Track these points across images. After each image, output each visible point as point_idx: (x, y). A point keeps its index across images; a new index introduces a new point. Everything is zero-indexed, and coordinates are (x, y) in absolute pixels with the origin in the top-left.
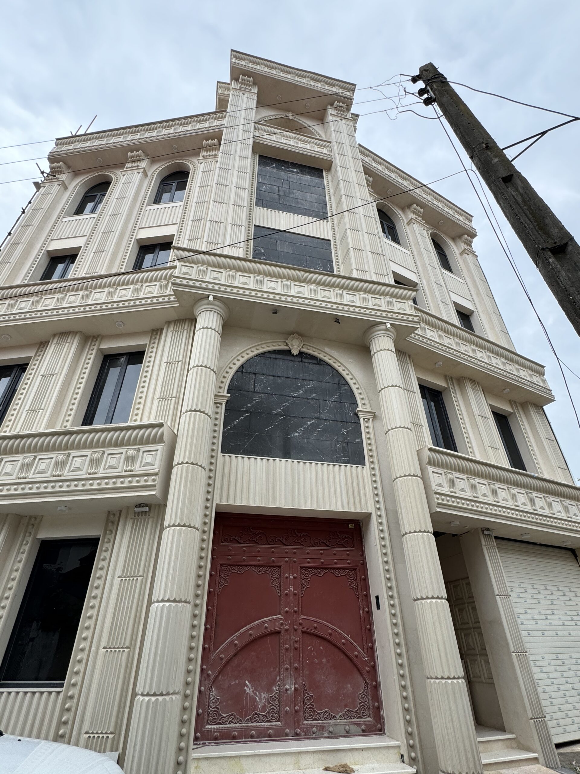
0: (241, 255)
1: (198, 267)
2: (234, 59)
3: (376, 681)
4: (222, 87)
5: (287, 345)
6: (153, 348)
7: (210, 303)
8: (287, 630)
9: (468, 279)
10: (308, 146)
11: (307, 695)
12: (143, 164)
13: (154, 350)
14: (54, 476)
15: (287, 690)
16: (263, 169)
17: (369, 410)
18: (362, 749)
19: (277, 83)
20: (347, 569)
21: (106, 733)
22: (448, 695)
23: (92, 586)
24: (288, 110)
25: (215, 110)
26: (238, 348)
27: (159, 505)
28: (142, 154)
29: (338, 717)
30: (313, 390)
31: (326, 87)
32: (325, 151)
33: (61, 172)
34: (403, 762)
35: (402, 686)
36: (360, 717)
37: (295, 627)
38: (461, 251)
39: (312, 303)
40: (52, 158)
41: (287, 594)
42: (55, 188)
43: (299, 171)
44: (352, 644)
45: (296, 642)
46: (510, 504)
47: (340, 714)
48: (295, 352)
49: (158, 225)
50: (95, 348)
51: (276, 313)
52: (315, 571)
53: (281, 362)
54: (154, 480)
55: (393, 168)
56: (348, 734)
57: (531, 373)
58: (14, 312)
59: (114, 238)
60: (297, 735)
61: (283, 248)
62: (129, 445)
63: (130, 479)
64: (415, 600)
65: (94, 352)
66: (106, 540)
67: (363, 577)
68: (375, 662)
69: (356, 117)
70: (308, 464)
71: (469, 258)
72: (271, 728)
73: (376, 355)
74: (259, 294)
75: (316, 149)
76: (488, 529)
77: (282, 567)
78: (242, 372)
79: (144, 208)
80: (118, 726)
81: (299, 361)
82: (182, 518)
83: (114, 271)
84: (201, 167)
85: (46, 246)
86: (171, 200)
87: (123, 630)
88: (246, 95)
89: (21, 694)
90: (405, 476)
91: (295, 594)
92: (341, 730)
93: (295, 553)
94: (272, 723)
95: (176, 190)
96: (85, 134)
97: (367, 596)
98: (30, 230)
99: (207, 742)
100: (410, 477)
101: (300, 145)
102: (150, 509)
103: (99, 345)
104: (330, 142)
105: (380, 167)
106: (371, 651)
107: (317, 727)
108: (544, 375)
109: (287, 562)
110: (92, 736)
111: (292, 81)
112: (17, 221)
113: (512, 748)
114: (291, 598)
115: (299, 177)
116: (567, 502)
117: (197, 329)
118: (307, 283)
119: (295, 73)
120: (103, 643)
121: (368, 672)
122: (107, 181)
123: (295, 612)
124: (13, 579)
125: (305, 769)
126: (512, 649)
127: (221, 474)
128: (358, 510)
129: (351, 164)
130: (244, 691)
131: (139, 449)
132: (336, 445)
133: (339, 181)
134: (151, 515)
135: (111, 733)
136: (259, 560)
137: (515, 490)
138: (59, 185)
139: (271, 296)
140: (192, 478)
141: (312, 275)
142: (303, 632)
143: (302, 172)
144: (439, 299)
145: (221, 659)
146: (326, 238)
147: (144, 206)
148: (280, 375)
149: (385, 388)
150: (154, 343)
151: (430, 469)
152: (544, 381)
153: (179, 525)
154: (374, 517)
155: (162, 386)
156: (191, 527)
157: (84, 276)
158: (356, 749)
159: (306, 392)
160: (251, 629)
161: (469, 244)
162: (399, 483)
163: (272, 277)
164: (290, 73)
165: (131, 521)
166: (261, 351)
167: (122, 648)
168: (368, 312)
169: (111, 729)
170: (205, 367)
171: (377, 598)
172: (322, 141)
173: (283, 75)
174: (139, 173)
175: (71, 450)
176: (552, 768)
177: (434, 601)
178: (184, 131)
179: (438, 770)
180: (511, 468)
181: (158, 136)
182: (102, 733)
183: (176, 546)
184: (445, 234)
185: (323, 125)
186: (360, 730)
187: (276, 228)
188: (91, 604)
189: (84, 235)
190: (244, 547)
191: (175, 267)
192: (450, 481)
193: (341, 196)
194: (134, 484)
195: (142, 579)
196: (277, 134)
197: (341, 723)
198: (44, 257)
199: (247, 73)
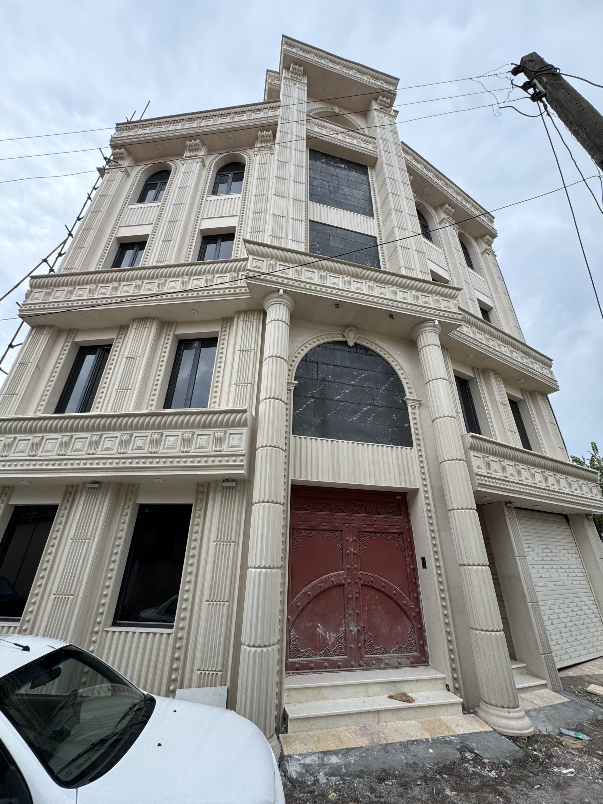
0: (303, 250)
1: (267, 261)
2: (286, 46)
3: (421, 624)
4: (272, 76)
5: (344, 337)
6: (224, 335)
7: (281, 297)
8: (349, 583)
9: (488, 277)
10: (355, 142)
11: (367, 635)
12: (201, 153)
13: (226, 337)
14: (151, 453)
15: (351, 631)
16: (314, 163)
17: (415, 398)
18: (416, 681)
19: (327, 73)
20: (396, 533)
21: (215, 671)
22: (492, 644)
23: (189, 547)
24: (334, 104)
25: (262, 101)
26: (301, 339)
27: (244, 481)
28: (200, 144)
29: (391, 651)
30: (367, 379)
31: (372, 81)
32: (370, 147)
33: (123, 158)
34: (449, 690)
35: (447, 632)
36: (409, 652)
37: (356, 580)
38: (482, 250)
39: (370, 299)
40: (113, 146)
41: (348, 554)
42: (119, 175)
43: (346, 167)
44: (401, 594)
45: (357, 593)
46: (530, 482)
47: (393, 649)
48: (351, 343)
49: (220, 216)
50: (172, 333)
51: (338, 307)
52: (370, 535)
53: (339, 353)
54: (242, 461)
55: (431, 168)
56: (400, 666)
57: (543, 366)
58: (96, 297)
59: (180, 227)
60: (360, 666)
61: (337, 244)
62: (216, 427)
63: (220, 458)
64: (461, 565)
65: (171, 337)
66: (198, 508)
67: (409, 540)
68: (420, 609)
69: (396, 112)
70: (365, 445)
71: (489, 257)
72: (340, 660)
73: (424, 349)
74: (324, 289)
75: (363, 145)
76: (510, 502)
77: (343, 531)
78: (306, 361)
79: (204, 198)
80: (225, 664)
81: (354, 352)
82: (270, 496)
83: (182, 261)
84: (257, 160)
85: (115, 232)
86: (229, 192)
87: (222, 587)
88: (297, 85)
89: (137, 634)
90: (453, 460)
91: (355, 554)
92: (394, 662)
93: (353, 520)
94: (340, 657)
95: (233, 181)
96: (141, 121)
97: (413, 556)
98: (100, 216)
99: (291, 672)
100: (457, 461)
101: (348, 140)
102: (236, 484)
103: (175, 331)
104: (375, 139)
105: (419, 166)
106: (417, 600)
107: (375, 660)
108: (551, 367)
109: (347, 527)
110: (203, 672)
111: (341, 73)
112: (84, 206)
113: (523, 674)
114: (352, 557)
115: (346, 173)
116: (571, 479)
117: (268, 320)
118: (365, 279)
119: (343, 64)
120: (206, 597)
121: (414, 617)
122: (167, 169)
123: (355, 568)
124: (120, 538)
125: (373, 696)
126: (528, 600)
127: (293, 453)
128: (408, 486)
129: (395, 161)
130: (317, 631)
131: (226, 432)
132: (388, 430)
133: (385, 179)
134: (238, 489)
135: (219, 671)
136: (325, 526)
137: (534, 470)
138: (122, 172)
139: (334, 292)
140: (276, 460)
141: (369, 272)
142: (362, 585)
143: (349, 168)
144: (468, 296)
145: (298, 606)
146: (373, 235)
147: (205, 196)
148: (339, 365)
149: (433, 380)
150: (225, 331)
151: (472, 453)
152: (551, 373)
153: (268, 502)
154: (421, 492)
155: (238, 372)
156: (278, 503)
157: (154, 264)
158: (412, 681)
159: (361, 380)
160: (320, 582)
161: (489, 244)
162: (447, 466)
163: (333, 272)
164: (338, 64)
165: (220, 494)
166: (322, 341)
167: (223, 601)
168: (419, 309)
169: (219, 668)
170: (279, 357)
171: (423, 559)
172: (365, 135)
173: (332, 66)
174: (198, 162)
175: (163, 429)
176: (556, 692)
177: (480, 567)
178: (239, 121)
179: (480, 699)
180: (522, 449)
181: (214, 125)
182: (211, 671)
183: (267, 521)
184: (470, 234)
185: (367, 120)
186: (409, 662)
187: (329, 223)
188: (190, 562)
189: (150, 222)
190: (312, 514)
191: (247, 259)
192: (487, 463)
193: (388, 193)
194: (224, 463)
195: (235, 545)
196: (327, 127)
197: (394, 656)
198: (115, 243)
199: (298, 62)
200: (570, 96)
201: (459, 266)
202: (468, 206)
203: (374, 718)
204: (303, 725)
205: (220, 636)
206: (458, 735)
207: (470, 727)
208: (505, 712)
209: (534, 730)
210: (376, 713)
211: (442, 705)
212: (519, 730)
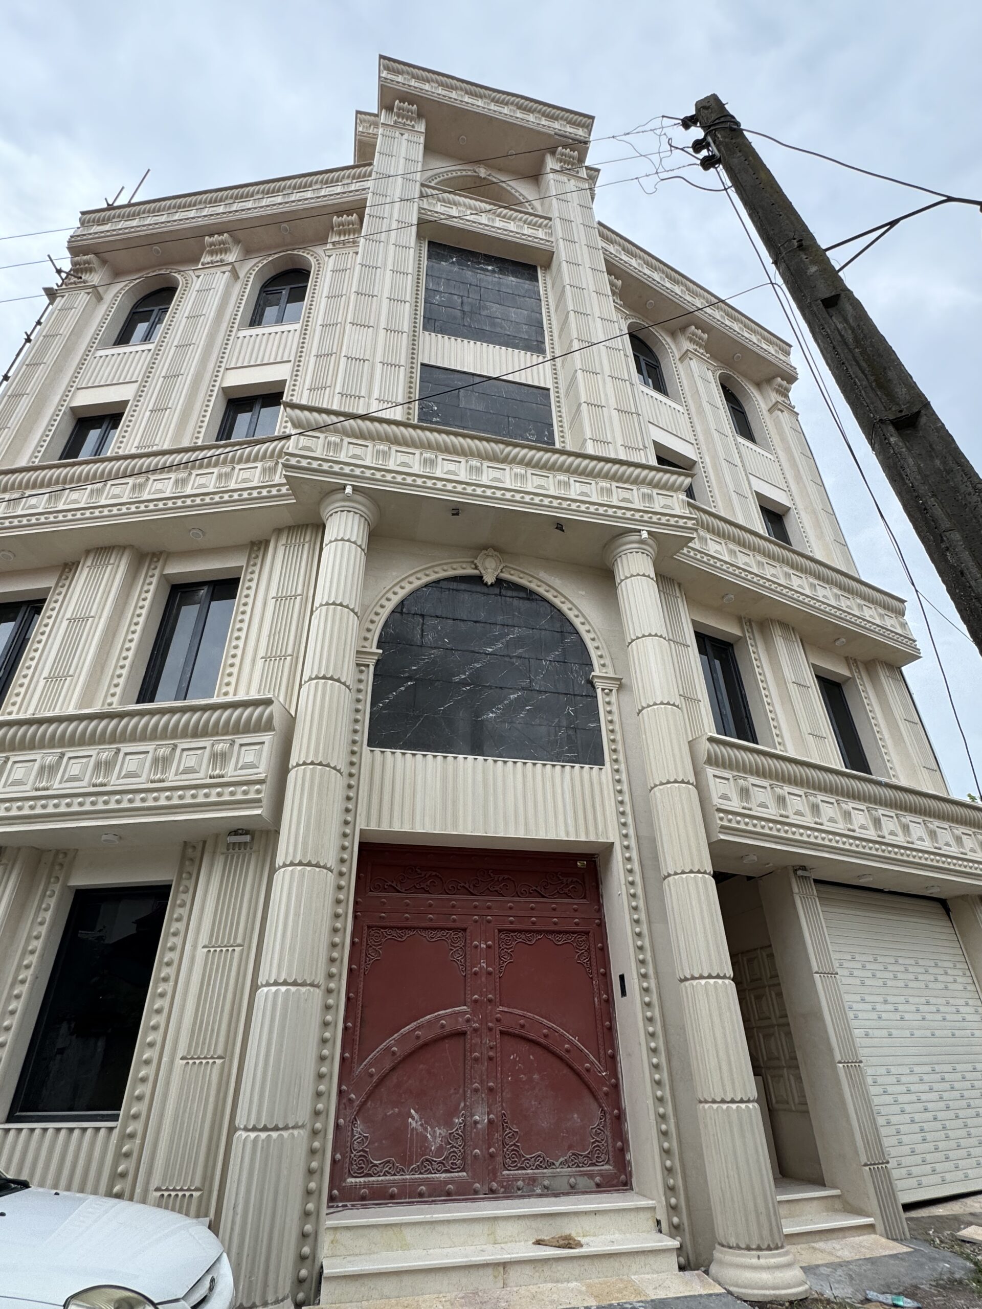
0: (398, 417)
1: (326, 437)
2: (385, 72)
3: (619, 1108)
4: (365, 121)
5: (476, 568)
6: (252, 573)
7: (348, 498)
8: (475, 1030)
9: (781, 454)
10: (512, 226)
11: (508, 1131)
12: (231, 257)
13: (255, 576)
14: (95, 785)
15: (476, 1122)
16: (436, 265)
17: (611, 675)
18: (596, 1213)
19: (460, 114)
20: (574, 933)
21: (189, 1190)
22: (731, 1125)
23: (161, 961)
24: (478, 162)
25: (351, 163)
26: (394, 574)
27: (268, 832)
28: (230, 240)
29: (557, 1164)
30: (519, 642)
31: (544, 122)
32: (540, 234)
33: (90, 270)
34: (660, 1231)
35: (660, 1115)
36: (594, 1165)
37: (490, 1024)
38: (770, 405)
39: (518, 497)
40: (76, 248)
41: (476, 973)
42: (82, 298)
43: (497, 270)
44: (581, 1051)
45: (491, 1048)
46: (840, 826)
47: (561, 1159)
48: (489, 579)
49: (258, 363)
50: (157, 572)
51: (457, 514)
52: (523, 936)
53: (466, 596)
54: (258, 792)
55: (657, 264)
56: (573, 1190)
57: (882, 612)
58: (20, 512)
59: (183, 385)
60: (492, 1191)
61: (469, 402)
62: (217, 734)
63: (219, 790)
64: (682, 981)
65: (155, 580)
66: (181, 888)
67: (600, 945)
68: (617, 1079)
69: (593, 173)
70: (510, 764)
71: (784, 417)
72: (451, 1181)
73: (623, 583)
74: (429, 483)
75: (527, 230)
76: (804, 868)
77: (468, 931)
78: (401, 613)
79: (233, 334)
80: (207, 1177)
81: (496, 595)
82: (305, 853)
83: (186, 444)
84: (330, 263)
85: (68, 399)
86: (280, 320)
87: (213, 1030)
88: (406, 136)
89: (50, 1132)
90: (668, 782)
91: (490, 973)
92: (562, 1184)
93: (489, 908)
94: (452, 1175)
95: (288, 302)
96: (130, 205)
97: (607, 975)
98: (41, 373)
99: (349, 1204)
100: (677, 785)
101: (498, 223)
102: (253, 839)
103: (163, 569)
104: (550, 219)
105: (634, 262)
106: (612, 1061)
107: (523, 1181)
108: (903, 615)
109: (476, 921)
110: (166, 1194)
111: (485, 112)
112: (18, 355)
113: (835, 1211)
114: (483, 979)
115: (496, 279)
116: (935, 824)
117: (326, 541)
118: (510, 463)
119: (490, 96)
120: (181, 1051)
121: (606, 1094)
122: (170, 286)
123: (490, 1001)
124: (32, 952)
125: (506, 1243)
126: (838, 1057)
127: (367, 780)
128: (592, 838)
129: (584, 256)
130: (407, 1125)
131: (234, 742)
132: (556, 735)
133: (564, 287)
134: (255, 847)
135: (196, 1190)
136: (431, 920)
137: (850, 805)
138: (88, 293)
139: (450, 486)
140: (320, 789)
141: (517, 449)
142: (502, 1033)
143: (501, 271)
144: (731, 487)
145: (371, 1075)
146: (542, 385)
147: (235, 330)
148: (465, 618)
149: (638, 638)
150: (255, 565)
151: (710, 771)
152: (904, 625)
153: (300, 864)
154: (617, 849)
155: (269, 636)
156: (320, 867)
157: (134, 451)
158: (586, 1213)
159: (507, 645)
160: (418, 1028)
161: (784, 393)
162: (658, 794)
163: (450, 453)
164: (481, 97)
165: (222, 859)
166: (433, 577)
167: (212, 1058)
168: (610, 512)
169: (197, 1183)
170: (341, 605)
171: (622, 978)
172: (536, 216)
173: (470, 101)
174: (224, 273)
175: (120, 742)
177: (712, 981)
178: (299, 201)
179: (714, 1242)
180: (844, 769)
181: (255, 208)
182: (181, 1190)
183: (297, 896)
184: (745, 376)
185: (539, 187)
186: (593, 1184)
187: (458, 368)
188: (159, 990)
189: (133, 380)
190: (407, 898)
191: (288, 437)
192: (742, 789)
193: (568, 312)
194: (226, 798)
195: (242, 951)
196: (460, 204)
197: (563, 1173)
198: (66, 418)
199: (406, 97)
200: (747, 162)
201: (716, 434)
202: (736, 326)
203: (495, 1277)
204: (351, 1288)
205: (203, 1122)
206: (652, 1301)
207: (682, 1289)
208: (753, 1257)
209: (806, 1291)
210: (501, 1269)
211: (637, 1252)
212: (774, 1288)
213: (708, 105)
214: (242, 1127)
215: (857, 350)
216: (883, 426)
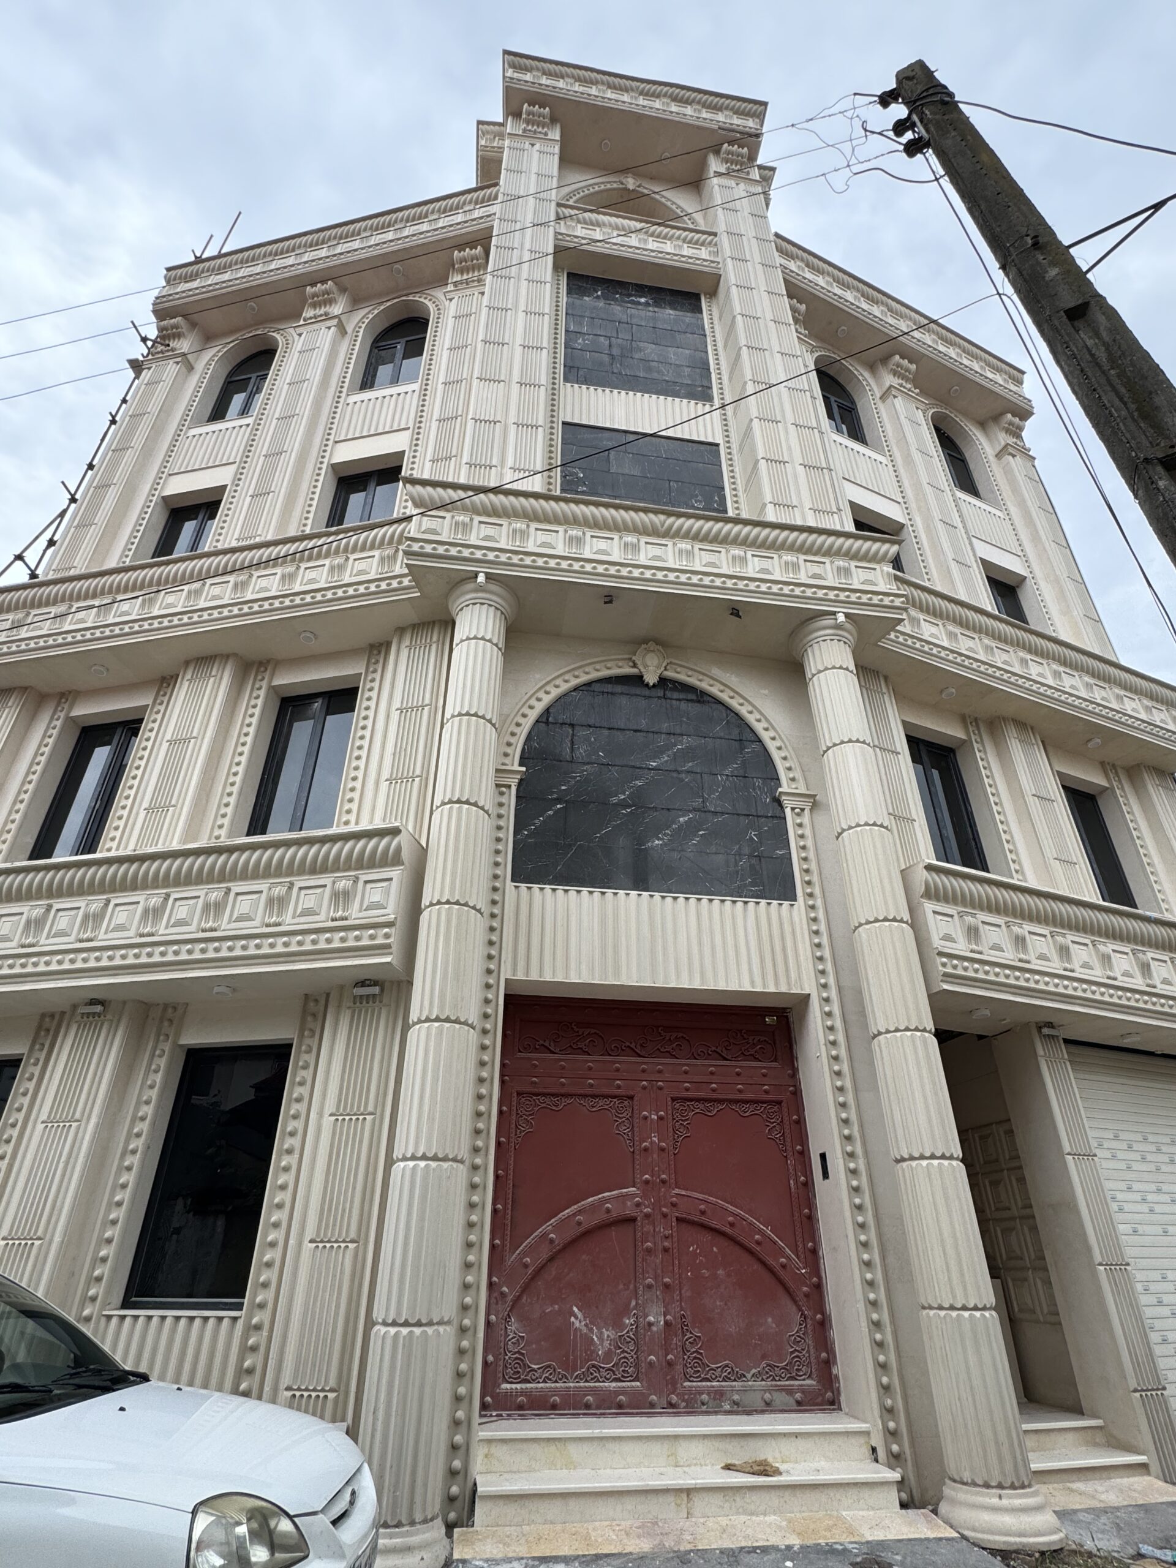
0: (537, 488)
1: (453, 517)
2: (511, 70)
3: (823, 1313)
4: (488, 132)
5: (635, 666)
6: (373, 680)
7: (480, 589)
8: (647, 1216)
9: (1013, 510)
10: (668, 247)
11: (689, 1335)
12: (337, 309)
13: (376, 685)
14: (204, 931)
15: (650, 1324)
16: (578, 302)
17: (803, 790)
18: (797, 1435)
20: (763, 1102)
21: (323, 1390)
22: (962, 1339)
23: (283, 1131)
24: (625, 171)
25: (474, 185)
26: (537, 676)
27: (399, 983)
28: (335, 289)
29: (749, 1376)
30: (688, 754)
31: (705, 114)
32: (704, 253)
33: (178, 336)
34: (877, 1461)
35: (873, 1322)
36: (793, 1378)
37: (664, 1209)
38: (998, 448)
39: (683, 578)
40: (162, 311)
41: (646, 1149)
42: (171, 368)
43: (651, 302)
44: (775, 1243)
45: (667, 1238)
46: (1098, 973)
47: (754, 1371)
48: (651, 679)
49: (372, 432)
50: (264, 684)
51: (610, 602)
52: (701, 1106)
53: (624, 700)
54: (387, 936)
55: (850, 280)
56: (768, 1408)
57: (1149, 703)
58: (111, 620)
59: (288, 464)
60: (671, 1405)
61: (622, 466)
62: (338, 870)
63: (342, 934)
64: (898, 1161)
65: (262, 693)
66: (304, 1048)
67: (795, 1117)
68: (820, 1278)
69: (768, 173)
70: (681, 900)
71: (1016, 463)
72: (623, 1392)
73: (815, 679)
74: (576, 566)
75: (687, 251)
76: (1050, 1025)
77: (636, 1098)
78: (547, 723)
79: (342, 400)
80: (344, 1378)
81: (659, 697)
82: (442, 1007)
83: (292, 532)
84: (452, 308)
85: (159, 487)
86: (395, 380)
87: (344, 1210)
88: (537, 147)
89: (168, 1321)
90: (877, 920)
91: (663, 1150)
92: (755, 1399)
93: (660, 1072)
94: (623, 1384)
95: (404, 358)
96: (220, 256)
97: (804, 1154)
98: (129, 457)
99: (504, 1413)
100: (887, 924)
101: (652, 244)
102: (382, 990)
103: (271, 679)
104: (715, 234)
105: (821, 281)
106: (813, 1256)
107: (709, 1394)
109: (644, 1088)
110: (298, 1394)
111: (633, 108)
112: (103, 440)
114: (655, 1156)
115: (651, 314)
117: (456, 640)
118: (673, 537)
119: (637, 89)
120: (310, 1233)
121: (807, 1295)
122: (269, 348)
123: (663, 1182)
124: (143, 1119)
125: (689, 1466)
126: (1098, 1258)
127: (512, 920)
128: (784, 989)
129: (758, 277)
130: (570, 1323)
131: (357, 878)
132: (736, 864)
133: (734, 317)
134: (385, 1000)
135: (331, 1390)
136: (591, 1086)
137: (1109, 947)
138: (177, 363)
139: (601, 569)
140: (457, 932)
141: (682, 520)
142: (678, 1219)
143: (657, 304)
144: (950, 555)
145: (526, 1266)
146: (710, 440)
147: (343, 395)
148: (623, 726)
149: (835, 745)
150: (375, 671)
151: (929, 906)
153: (437, 1019)
154: (815, 1004)
155: (394, 754)
156: (460, 1023)
157: (234, 544)
158: (785, 1435)
159: (675, 758)
160: (580, 1212)
161: (1017, 432)
162: (864, 935)
163: (600, 529)
164: (626, 90)
165: (348, 1013)
166: (584, 678)
167: (344, 1241)
168: (798, 591)
169: (332, 1383)
170: (476, 715)
171: (823, 1157)
172: (698, 232)
173: (613, 96)
174: (329, 328)
175: (230, 881)
177: (935, 1162)
178: (413, 235)
179: (944, 1476)
180: (1101, 902)
181: (363, 249)
182: (314, 1390)
183: (434, 1059)
184: (966, 414)
185: (700, 196)
186: (792, 1401)
187: (608, 425)
188: (283, 1164)
189: (231, 460)
190: (563, 1060)
191: (409, 519)
192: (969, 929)
193: (740, 348)
194: (351, 943)
195: (374, 1119)
196: (604, 225)
197: (756, 1387)
198: (158, 509)
199: (538, 99)
200: (964, 143)
201: (929, 490)
202: (952, 352)
203: (678, 1505)
204: (511, 1510)
205: (337, 1314)
206: (868, 1542)
207: (905, 1529)
208: (993, 1496)
209: (1061, 1540)
210: (684, 1496)
211: (848, 1484)
212: (1020, 1535)
213: (912, 74)
214: (380, 1320)
215: (1112, 372)
216: (1150, 467)
